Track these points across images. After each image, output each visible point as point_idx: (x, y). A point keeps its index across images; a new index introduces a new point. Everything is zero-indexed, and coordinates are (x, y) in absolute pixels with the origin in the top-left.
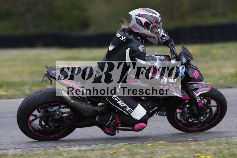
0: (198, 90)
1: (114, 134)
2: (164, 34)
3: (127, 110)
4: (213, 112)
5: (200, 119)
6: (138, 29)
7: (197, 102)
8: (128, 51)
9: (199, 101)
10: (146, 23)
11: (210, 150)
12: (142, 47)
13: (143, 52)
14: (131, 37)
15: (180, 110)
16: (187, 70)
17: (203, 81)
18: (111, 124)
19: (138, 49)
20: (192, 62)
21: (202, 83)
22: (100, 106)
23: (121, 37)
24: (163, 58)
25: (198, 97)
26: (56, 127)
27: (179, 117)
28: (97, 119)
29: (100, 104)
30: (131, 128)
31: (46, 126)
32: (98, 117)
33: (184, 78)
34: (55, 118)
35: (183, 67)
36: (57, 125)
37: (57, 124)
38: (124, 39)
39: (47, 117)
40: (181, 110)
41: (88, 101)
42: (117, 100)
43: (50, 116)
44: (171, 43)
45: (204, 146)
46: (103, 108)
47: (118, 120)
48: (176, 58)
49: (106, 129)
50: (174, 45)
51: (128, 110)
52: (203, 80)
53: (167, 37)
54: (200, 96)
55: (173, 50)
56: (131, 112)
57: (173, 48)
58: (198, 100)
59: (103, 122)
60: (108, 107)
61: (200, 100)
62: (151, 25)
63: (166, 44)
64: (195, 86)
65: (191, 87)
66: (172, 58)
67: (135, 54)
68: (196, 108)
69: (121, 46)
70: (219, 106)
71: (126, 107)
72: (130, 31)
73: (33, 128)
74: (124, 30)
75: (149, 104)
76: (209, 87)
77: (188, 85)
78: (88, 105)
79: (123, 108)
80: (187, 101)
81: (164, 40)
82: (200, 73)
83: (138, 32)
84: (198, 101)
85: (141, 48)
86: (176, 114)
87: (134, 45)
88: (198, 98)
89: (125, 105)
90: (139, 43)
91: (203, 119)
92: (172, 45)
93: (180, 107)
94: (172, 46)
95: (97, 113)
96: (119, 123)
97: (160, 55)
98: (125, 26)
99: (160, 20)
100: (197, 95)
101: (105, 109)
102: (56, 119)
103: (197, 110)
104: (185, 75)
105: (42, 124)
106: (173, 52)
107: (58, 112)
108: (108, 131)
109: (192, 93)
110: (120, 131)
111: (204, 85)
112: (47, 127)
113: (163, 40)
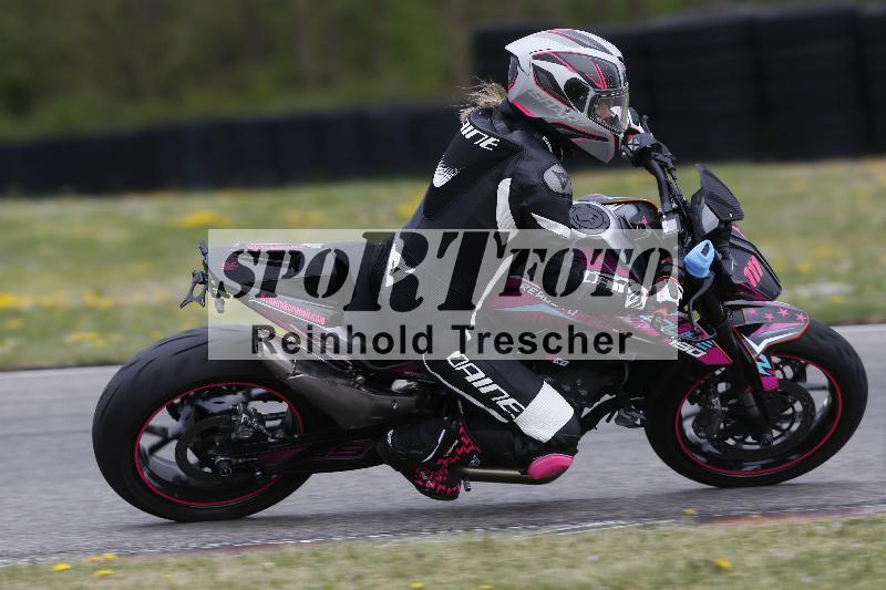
0: (761, 332)
1: (454, 495)
2: (633, 126)
3: (501, 404)
4: (817, 410)
5: (768, 436)
6: (542, 106)
7: (759, 376)
8: (505, 187)
9: (765, 369)
10: (571, 84)
11: (288, 582)
12: (558, 175)
13: (561, 191)
14: (516, 137)
15: (692, 404)
16: (720, 256)
17: (779, 297)
18: (442, 458)
19: (543, 180)
20: (736, 228)
21: (774, 303)
22: (400, 390)
23: (478, 137)
24: (630, 211)
25: (763, 357)
26: (237, 469)
27: (690, 431)
28: (389, 441)
29: (400, 384)
30: (516, 473)
31: (202, 467)
32: (391, 432)
33: (711, 287)
34: (233, 436)
35: (707, 245)
36: (244, 463)
37: (242, 457)
38: (489, 146)
39: (204, 434)
40: (696, 405)
41: (358, 374)
42: (464, 367)
43: (214, 431)
44: (660, 157)
45: (265, 570)
46: (410, 400)
47: (469, 444)
48: (681, 214)
49: (425, 477)
50: (671, 165)
51: (507, 407)
52: (779, 294)
53: (644, 137)
54: (769, 351)
55: (669, 184)
56: (517, 414)
57: (670, 178)
58: (762, 366)
59: (413, 452)
60: (429, 397)
61: (767, 365)
62: (592, 93)
63: (641, 159)
64: (750, 315)
65: (735, 320)
66: (666, 213)
67: (531, 200)
68: (754, 397)
69: (478, 169)
70: (837, 386)
71: (497, 393)
72: (513, 115)
73: (152, 475)
74: (488, 112)
75: (579, 383)
76: (800, 317)
77: (726, 311)
78: (358, 388)
79: (487, 399)
80: (718, 372)
81: (636, 148)
82: (768, 269)
83: (541, 120)
84: (762, 371)
85: (553, 177)
86: (681, 420)
87: (527, 167)
88: (760, 360)
89: (495, 387)
90: (545, 160)
91: (777, 438)
92: (663, 165)
93: (694, 392)
94: (663, 169)
95: (390, 419)
96: (473, 452)
97: (619, 203)
98: (491, 97)
99: (621, 73)
100: (759, 349)
101: (418, 404)
102: (240, 442)
103: (758, 405)
104: (712, 276)
105: (188, 462)
106: (666, 190)
107: (244, 416)
108: (432, 485)
109: (740, 340)
110: (473, 484)
111: (784, 313)
112: (207, 470)
113: (631, 147)
